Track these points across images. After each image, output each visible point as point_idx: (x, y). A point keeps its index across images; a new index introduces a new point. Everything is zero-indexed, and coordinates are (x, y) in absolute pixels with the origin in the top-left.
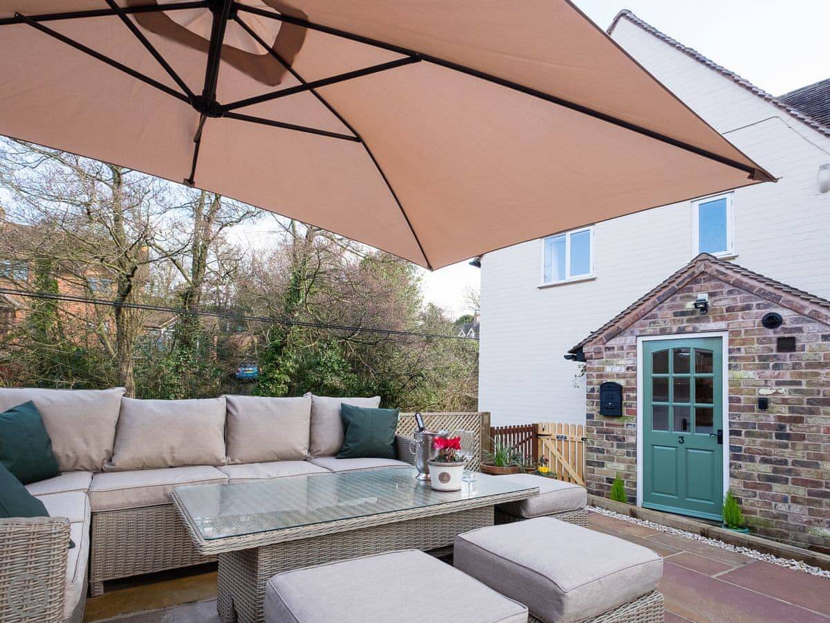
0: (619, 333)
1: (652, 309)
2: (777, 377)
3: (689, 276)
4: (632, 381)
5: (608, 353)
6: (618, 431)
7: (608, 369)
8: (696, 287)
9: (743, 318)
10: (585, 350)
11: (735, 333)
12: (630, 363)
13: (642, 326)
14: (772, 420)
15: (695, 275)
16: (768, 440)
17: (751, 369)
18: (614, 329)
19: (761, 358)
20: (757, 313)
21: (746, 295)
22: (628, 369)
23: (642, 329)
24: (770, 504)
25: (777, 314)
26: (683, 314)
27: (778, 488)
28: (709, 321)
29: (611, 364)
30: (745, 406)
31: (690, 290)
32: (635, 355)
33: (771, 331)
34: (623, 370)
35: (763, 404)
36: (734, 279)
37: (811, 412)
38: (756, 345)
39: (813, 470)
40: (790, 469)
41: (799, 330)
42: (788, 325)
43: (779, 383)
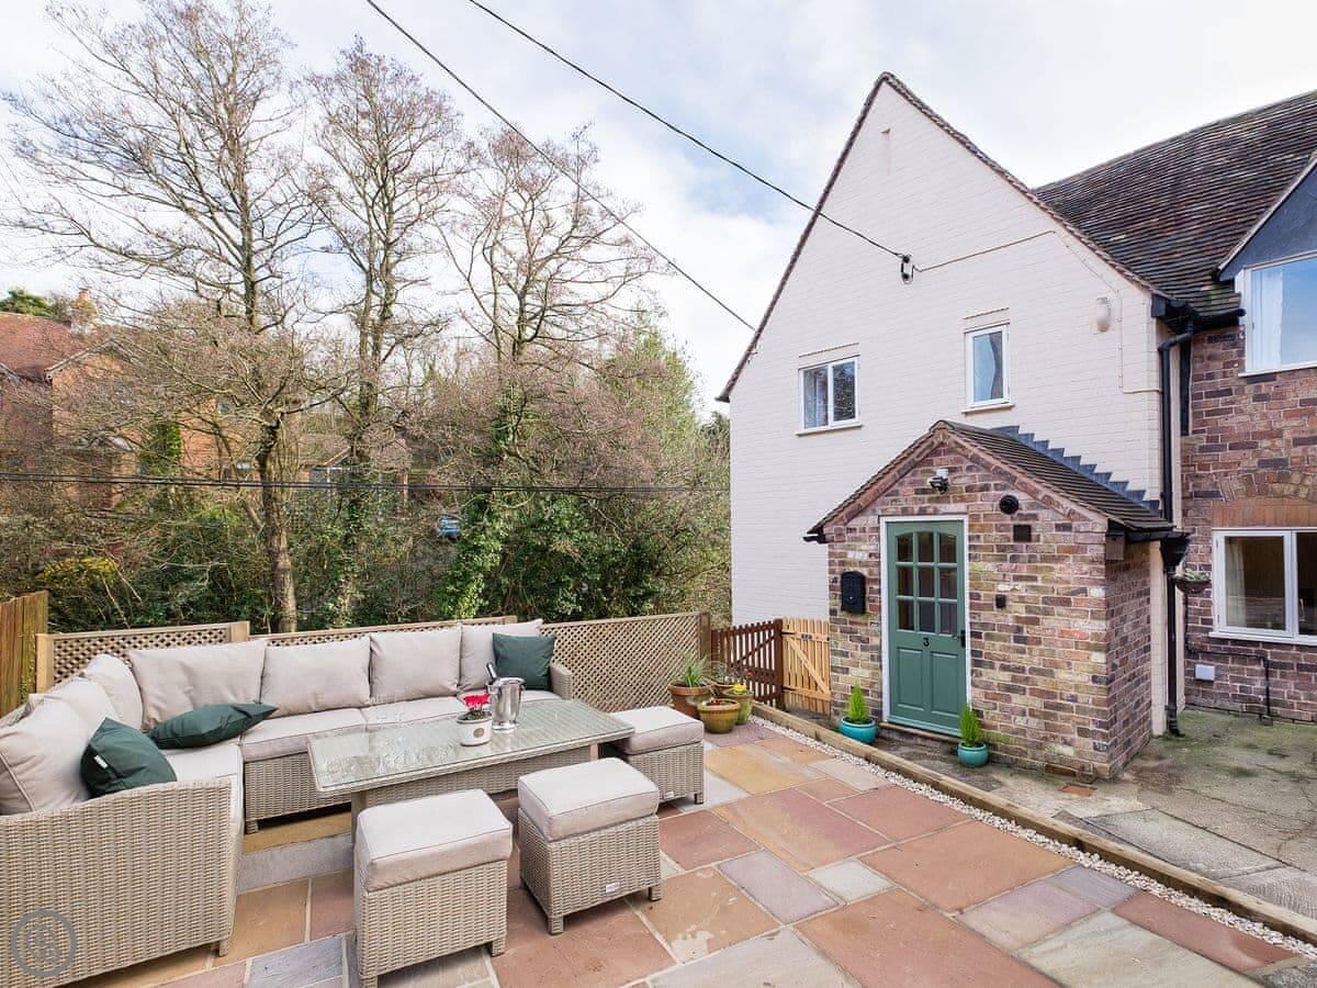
0: (860, 512)
1: (893, 484)
2: (1015, 570)
3: (929, 446)
4: (875, 570)
5: (850, 535)
6: (861, 631)
7: (850, 555)
8: (936, 460)
9: (981, 500)
10: (825, 530)
11: (974, 518)
12: (872, 548)
13: (883, 504)
14: (1010, 620)
15: (935, 447)
16: (1007, 644)
17: (989, 561)
18: (854, 508)
19: (1002, 549)
20: (995, 495)
22: (870, 555)
23: (884, 507)
24: (1010, 718)
25: (1014, 498)
26: (924, 491)
27: (1017, 700)
28: (949, 502)
29: (853, 549)
30: (984, 604)
31: (930, 463)
32: (878, 539)
33: (1008, 516)
34: (866, 557)
35: (1001, 602)
36: (971, 454)
37: (1046, 613)
38: (994, 533)
39: (1048, 679)
40: (1027, 678)
41: (1035, 517)
42: (1024, 511)
43: (1017, 579)
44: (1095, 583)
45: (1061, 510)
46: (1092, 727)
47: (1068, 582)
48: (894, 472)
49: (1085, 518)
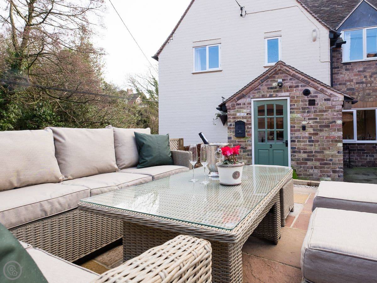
0: (243, 96)
1: (259, 85)
2: (308, 116)
3: (274, 71)
4: (250, 120)
5: (238, 106)
6: (243, 144)
7: (238, 114)
8: (277, 76)
9: (296, 91)
10: (227, 105)
11: (292, 98)
12: (248, 111)
13: (253, 93)
14: (307, 135)
15: (276, 71)
16: (306, 143)
17: (299, 113)
18: (241, 95)
19: (303, 108)
20: (301, 89)
21: (297, 81)
22: (247, 114)
23: (254, 95)
24: (307, 170)
25: (308, 90)
26: (272, 88)
27: (309, 163)
28: (282, 92)
29: (239, 112)
30: (296, 130)
31: (274, 77)
32: (251, 108)
33: (306, 97)
35: (304, 128)
36: (292, 74)
37: (321, 131)
38: (301, 103)
39: (322, 154)
40: (314, 155)
41: (316, 96)
42: (312, 94)
43: (309, 119)
44: (339, 119)
45: (327, 94)
46: (338, 169)
47: (329, 119)
48: (259, 81)
49: (336, 96)
